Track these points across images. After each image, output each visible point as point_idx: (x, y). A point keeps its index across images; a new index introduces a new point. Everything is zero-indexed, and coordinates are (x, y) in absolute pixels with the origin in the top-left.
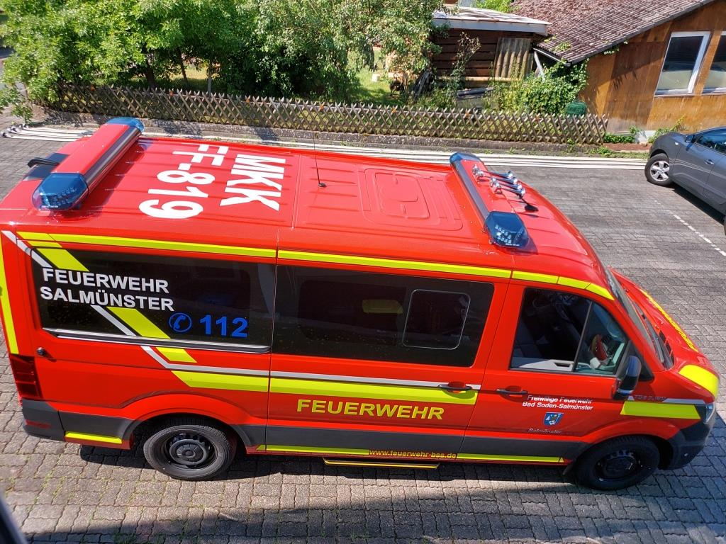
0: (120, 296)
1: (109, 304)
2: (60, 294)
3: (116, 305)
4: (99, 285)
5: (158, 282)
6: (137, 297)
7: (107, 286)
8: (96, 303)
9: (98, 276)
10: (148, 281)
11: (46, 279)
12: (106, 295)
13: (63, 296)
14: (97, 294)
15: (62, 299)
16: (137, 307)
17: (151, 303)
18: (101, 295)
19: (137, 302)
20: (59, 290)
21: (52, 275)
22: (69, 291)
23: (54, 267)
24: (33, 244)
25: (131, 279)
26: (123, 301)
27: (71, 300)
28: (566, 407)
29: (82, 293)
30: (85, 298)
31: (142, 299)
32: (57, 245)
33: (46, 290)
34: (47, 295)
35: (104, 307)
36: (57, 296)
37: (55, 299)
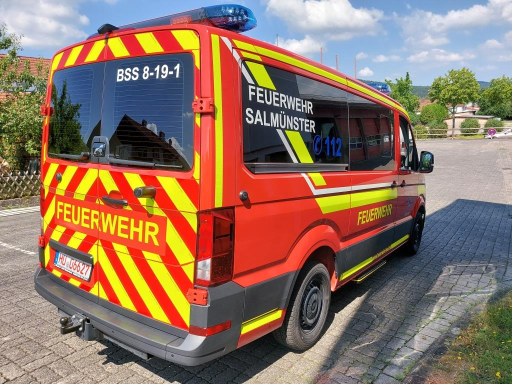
0: (292, 117)
1: (286, 129)
2: (259, 118)
3: (290, 129)
4: (282, 105)
5: (308, 102)
6: (300, 119)
7: (286, 107)
8: (280, 128)
9: (281, 95)
10: (304, 103)
11: (250, 99)
12: (285, 116)
13: (260, 120)
14: (280, 115)
15: (260, 123)
16: (299, 130)
17: (306, 125)
19: (299, 122)
20: (258, 112)
21: (254, 94)
22: (265, 112)
23: (256, 85)
25: (297, 99)
26: (294, 124)
27: (266, 124)
30: (275, 120)
31: (302, 120)
32: (258, 58)
33: (249, 112)
34: (250, 119)
35: (283, 130)
36: (257, 120)
37: (255, 123)
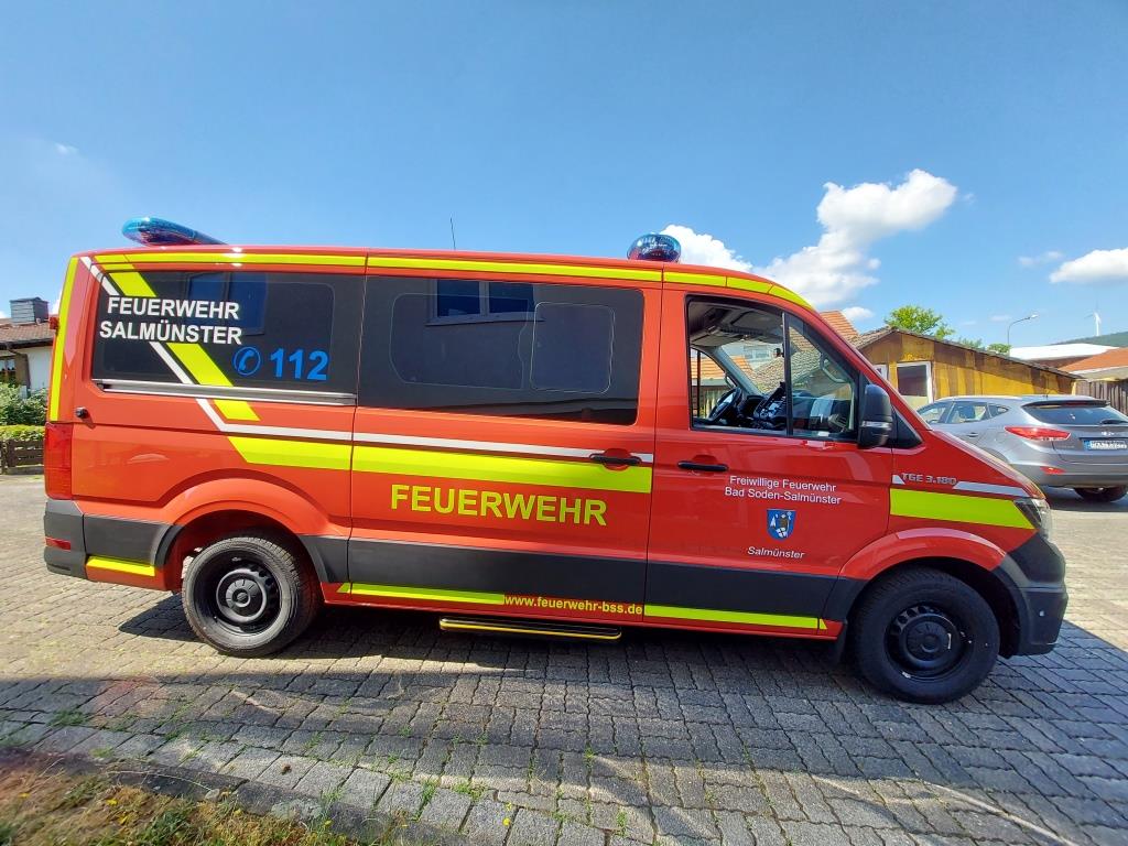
0: (183, 326)
1: (169, 340)
2: (120, 330)
3: (177, 341)
4: (163, 314)
5: (228, 304)
6: (202, 327)
7: (172, 315)
8: (156, 340)
9: (165, 301)
10: (217, 306)
11: (110, 311)
12: (168, 327)
13: (123, 333)
14: (159, 326)
15: (121, 336)
16: (201, 342)
17: (216, 335)
18: (164, 326)
19: (201, 333)
20: (120, 325)
21: (116, 305)
22: (130, 324)
23: (122, 295)
24: (107, 267)
25: (199, 303)
26: (186, 334)
27: (130, 337)
28: (795, 498)
29: (143, 325)
30: (147, 332)
31: (207, 329)
32: (130, 267)
33: (106, 326)
34: (106, 333)
35: (164, 344)
36: (116, 333)
37: (114, 336)
